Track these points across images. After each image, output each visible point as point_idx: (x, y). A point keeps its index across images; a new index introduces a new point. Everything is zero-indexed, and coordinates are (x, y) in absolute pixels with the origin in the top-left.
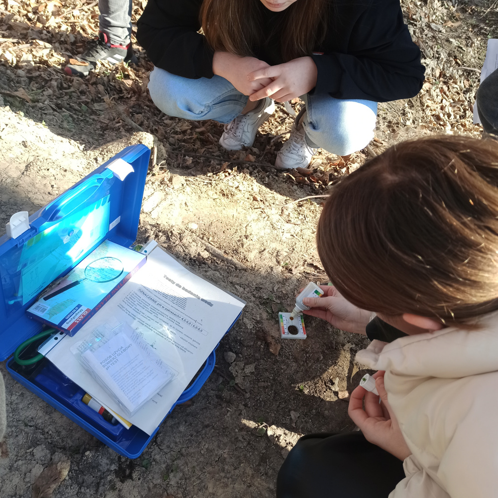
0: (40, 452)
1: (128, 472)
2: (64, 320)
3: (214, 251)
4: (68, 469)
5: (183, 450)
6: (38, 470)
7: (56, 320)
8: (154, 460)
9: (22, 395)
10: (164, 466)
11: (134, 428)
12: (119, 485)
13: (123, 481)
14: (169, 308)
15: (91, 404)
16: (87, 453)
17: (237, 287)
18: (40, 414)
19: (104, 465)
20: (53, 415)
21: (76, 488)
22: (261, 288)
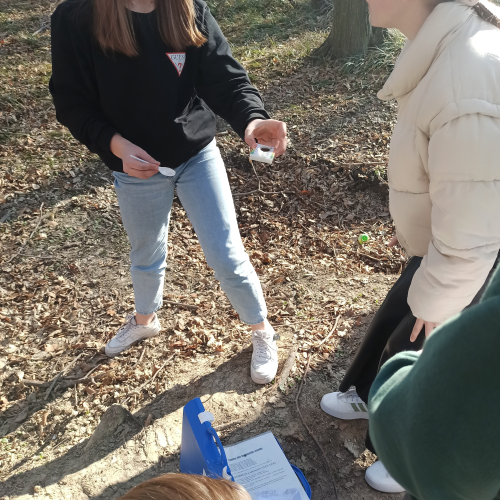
3: (221, 427)
14: (250, 470)
17: (252, 431)
22: (260, 420)
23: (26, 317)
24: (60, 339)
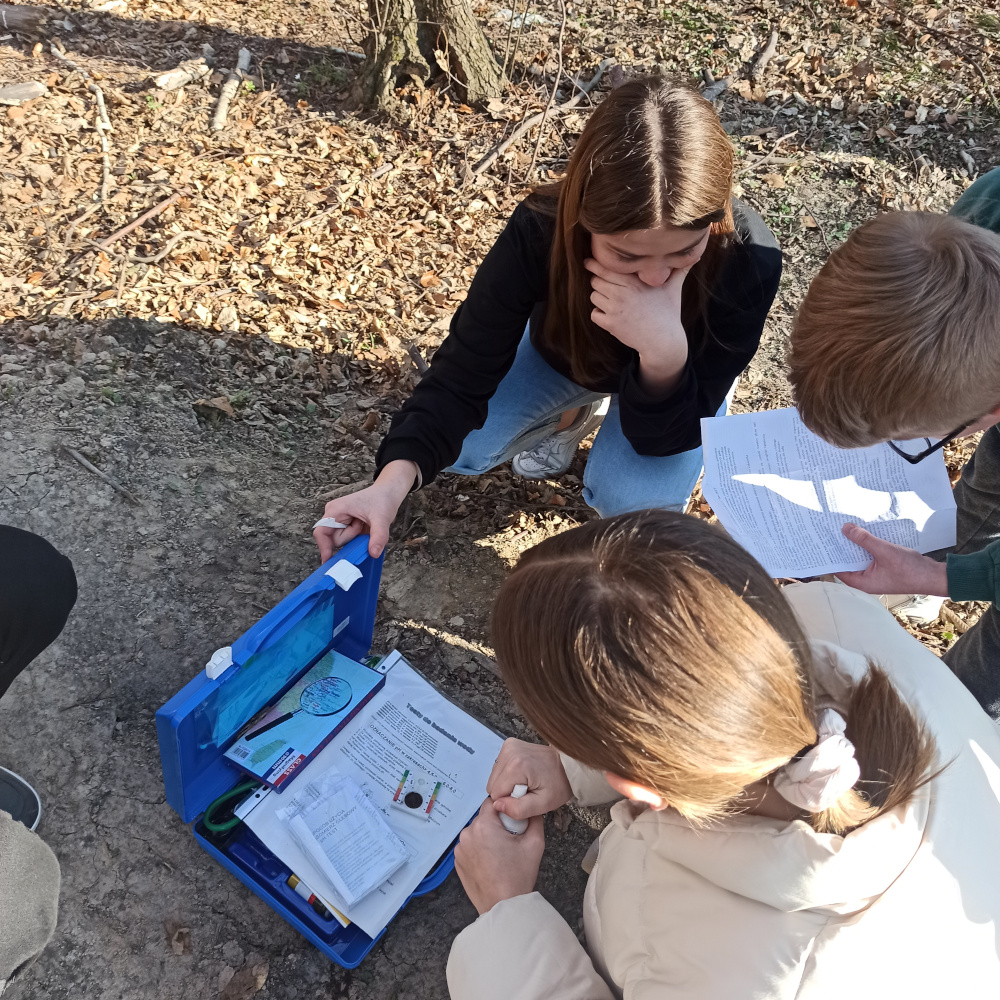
0: (231, 949)
1: (343, 987)
2: (271, 771)
4: (266, 976)
5: (420, 963)
6: (227, 974)
7: (259, 770)
8: (379, 974)
9: (210, 869)
10: (391, 983)
11: (352, 925)
14: (411, 754)
15: (299, 888)
16: (291, 957)
18: (232, 896)
19: (312, 974)
20: (249, 900)
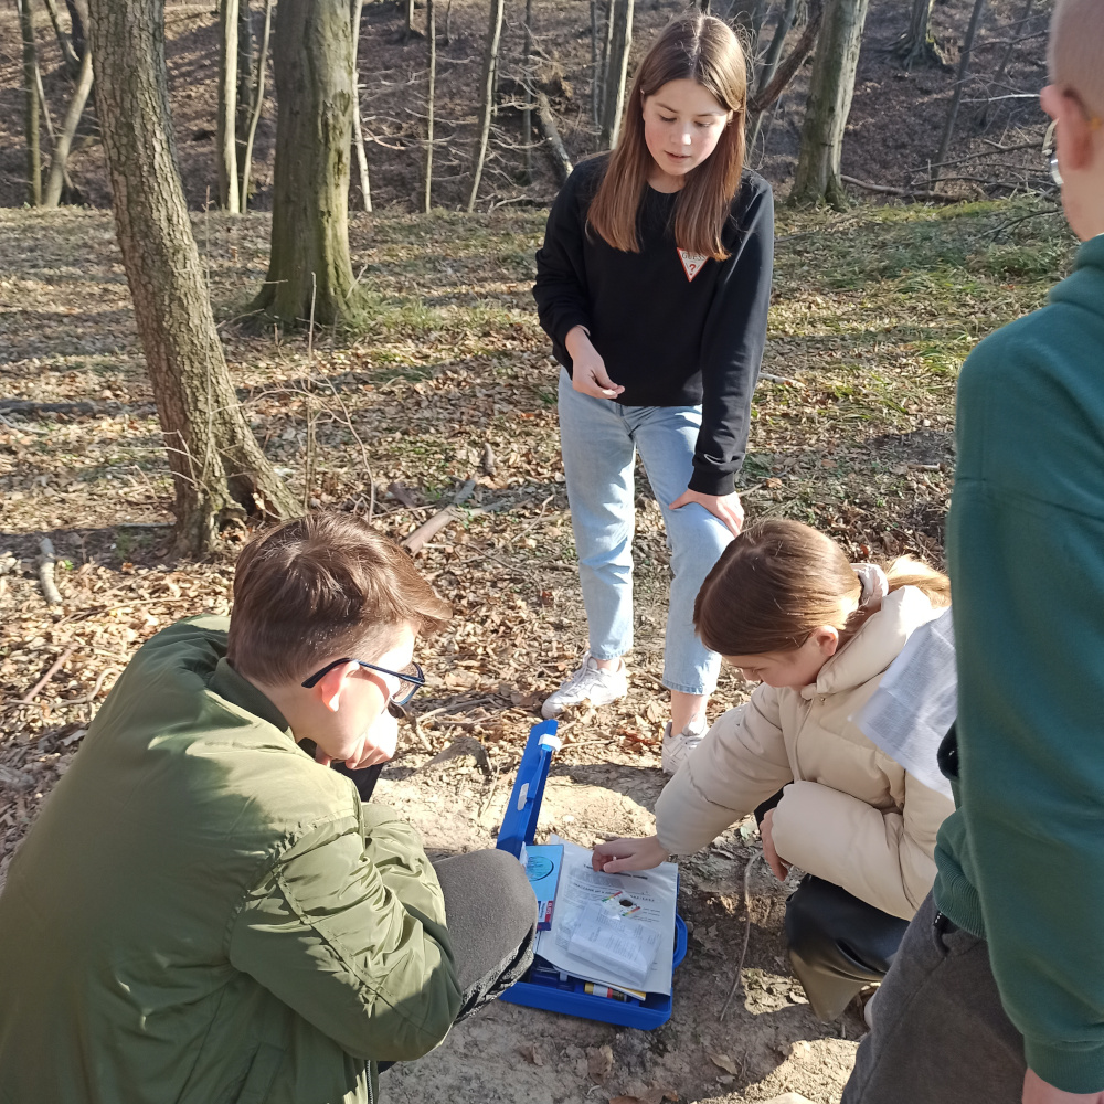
0: (572, 1051)
1: (661, 1047)
6: (583, 1065)
10: (689, 1034)
11: (649, 995)
12: (659, 1060)
13: (662, 1056)
15: (597, 991)
16: (618, 1036)
18: (546, 1025)
19: (637, 1045)
20: (560, 1023)
21: (625, 1069)
23: (445, 634)
24: (471, 674)
